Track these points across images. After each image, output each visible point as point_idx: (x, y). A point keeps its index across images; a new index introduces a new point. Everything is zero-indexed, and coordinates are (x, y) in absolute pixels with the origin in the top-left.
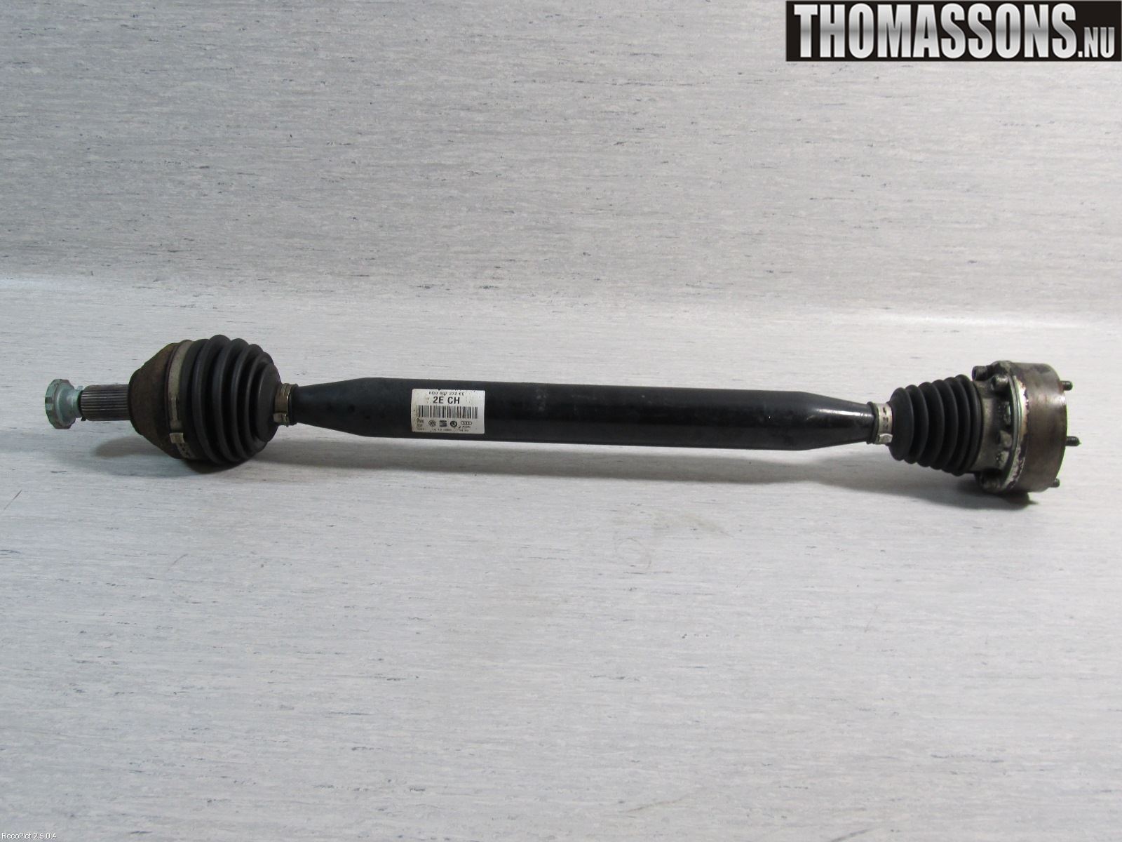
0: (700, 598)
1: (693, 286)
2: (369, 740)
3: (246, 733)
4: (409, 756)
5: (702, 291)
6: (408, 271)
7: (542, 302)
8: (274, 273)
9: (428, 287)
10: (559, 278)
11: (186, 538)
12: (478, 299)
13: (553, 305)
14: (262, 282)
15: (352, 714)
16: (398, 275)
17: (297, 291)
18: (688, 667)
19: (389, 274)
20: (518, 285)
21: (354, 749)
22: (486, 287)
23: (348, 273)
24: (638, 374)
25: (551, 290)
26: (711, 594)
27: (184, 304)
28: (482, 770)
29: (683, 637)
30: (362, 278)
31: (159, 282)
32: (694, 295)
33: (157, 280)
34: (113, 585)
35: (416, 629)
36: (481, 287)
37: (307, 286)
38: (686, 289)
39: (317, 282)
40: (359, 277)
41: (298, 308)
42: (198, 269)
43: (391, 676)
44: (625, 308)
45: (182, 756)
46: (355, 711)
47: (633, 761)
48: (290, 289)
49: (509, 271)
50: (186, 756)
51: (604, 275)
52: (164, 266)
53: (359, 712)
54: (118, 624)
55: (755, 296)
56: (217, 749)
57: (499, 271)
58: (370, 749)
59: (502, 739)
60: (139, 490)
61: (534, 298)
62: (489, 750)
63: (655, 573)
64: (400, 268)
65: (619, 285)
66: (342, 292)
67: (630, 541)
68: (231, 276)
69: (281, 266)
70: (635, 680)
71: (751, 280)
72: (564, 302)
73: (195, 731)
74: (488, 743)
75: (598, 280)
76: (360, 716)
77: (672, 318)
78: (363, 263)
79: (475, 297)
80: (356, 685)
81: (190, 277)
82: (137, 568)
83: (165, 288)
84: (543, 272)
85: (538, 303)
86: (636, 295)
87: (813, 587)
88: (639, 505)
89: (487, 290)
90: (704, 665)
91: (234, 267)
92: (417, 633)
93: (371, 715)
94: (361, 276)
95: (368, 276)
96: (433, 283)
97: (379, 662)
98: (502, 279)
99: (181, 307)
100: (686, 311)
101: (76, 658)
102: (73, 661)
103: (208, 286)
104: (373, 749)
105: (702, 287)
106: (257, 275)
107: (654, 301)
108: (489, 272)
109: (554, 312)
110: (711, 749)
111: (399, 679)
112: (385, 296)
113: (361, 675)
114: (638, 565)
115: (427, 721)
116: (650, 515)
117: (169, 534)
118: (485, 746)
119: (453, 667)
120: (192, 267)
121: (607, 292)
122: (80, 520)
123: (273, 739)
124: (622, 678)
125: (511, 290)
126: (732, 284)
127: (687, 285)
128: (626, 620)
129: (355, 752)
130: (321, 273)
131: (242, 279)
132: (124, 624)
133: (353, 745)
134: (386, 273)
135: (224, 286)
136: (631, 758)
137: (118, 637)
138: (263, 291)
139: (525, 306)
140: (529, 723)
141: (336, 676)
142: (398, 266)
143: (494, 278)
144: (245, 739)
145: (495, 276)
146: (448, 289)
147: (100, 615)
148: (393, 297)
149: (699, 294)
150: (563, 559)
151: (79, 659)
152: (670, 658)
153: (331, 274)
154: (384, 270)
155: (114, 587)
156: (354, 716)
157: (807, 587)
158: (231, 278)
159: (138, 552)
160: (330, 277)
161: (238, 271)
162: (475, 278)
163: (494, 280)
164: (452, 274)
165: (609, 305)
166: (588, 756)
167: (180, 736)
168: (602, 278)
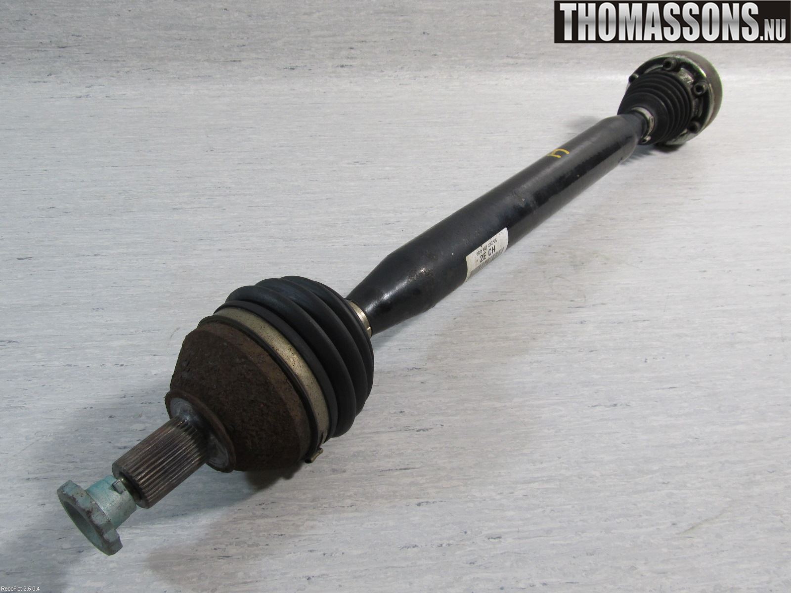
0: (640, 324)
1: (512, 57)
2: (428, 493)
3: (312, 502)
4: (471, 505)
5: (519, 61)
6: (275, 55)
7: (390, 77)
8: (157, 62)
9: (293, 69)
10: (403, 55)
11: (171, 311)
12: (336, 77)
13: (399, 79)
14: (147, 71)
15: (401, 469)
16: (266, 59)
17: (179, 78)
18: (663, 389)
19: (258, 59)
20: (369, 63)
21: (419, 505)
22: (342, 66)
23: (223, 59)
24: (492, 133)
25: (397, 66)
26: (648, 320)
27: (79, 95)
28: (541, 510)
29: (646, 362)
30: (235, 63)
31: (53, 76)
32: (513, 64)
33: (50, 75)
34: (122, 365)
35: (419, 379)
36: (338, 66)
37: (187, 73)
38: (506, 60)
39: (196, 69)
40: (233, 63)
41: (182, 93)
42: (87, 63)
43: (418, 428)
44: (458, 78)
45: (261, 534)
46: (403, 467)
47: (664, 483)
48: (172, 76)
49: (361, 51)
50: (266, 534)
51: (440, 51)
52: (55, 62)
53: (406, 467)
54: (142, 405)
55: (561, 63)
56: (292, 523)
57: (352, 51)
58: (433, 502)
59: (544, 477)
60: (108, 269)
61: (383, 73)
62: (539, 489)
63: (593, 305)
64: (267, 53)
65: (453, 59)
66: (218, 76)
67: (559, 279)
68: (118, 67)
69: (163, 56)
70: (627, 405)
71: (558, 50)
72: (408, 76)
73: (263, 506)
74: (534, 482)
75: (435, 55)
76: (409, 471)
77: (496, 85)
78: (235, 50)
79: (333, 75)
80: (391, 439)
81: (81, 70)
82: (138, 346)
83: (59, 82)
84: (390, 50)
85: (386, 78)
86: (466, 67)
87: (722, 306)
88: (550, 246)
89: (343, 68)
90: (675, 385)
91: (119, 59)
92: (422, 383)
93: (418, 468)
94: (234, 61)
95: (240, 61)
96: (297, 64)
97: (401, 414)
98: (355, 58)
99: (77, 97)
100: (506, 79)
101: (116, 445)
102: (114, 447)
103: (98, 77)
104: (436, 502)
105: (520, 58)
106: (141, 66)
107: (481, 71)
108: (344, 53)
109: (400, 84)
110: (721, 463)
111: (427, 430)
112: (256, 78)
113: (390, 430)
114: (576, 300)
115: (471, 468)
116: (563, 254)
117: (155, 309)
118: (532, 485)
119: (469, 412)
120: (82, 61)
121: (443, 66)
122: (64, 304)
123: (340, 504)
124: (615, 405)
125: (363, 67)
126: (543, 54)
127: (507, 56)
128: (592, 351)
129: (421, 508)
130: (198, 61)
131: (128, 69)
132: (148, 404)
133: (417, 501)
134: (255, 58)
135: (113, 76)
136: (661, 480)
137: (148, 417)
138: (149, 79)
139: (376, 81)
140: (560, 458)
141: (370, 433)
142: (266, 51)
143: (348, 58)
144: (314, 508)
145: (350, 57)
146: (310, 70)
147: (121, 398)
148: (264, 79)
149: (517, 63)
150: (512, 300)
151: (119, 445)
152: (645, 382)
153: (208, 60)
154: (254, 55)
155: (122, 367)
156: (403, 471)
157: (718, 306)
158: (118, 69)
159: (132, 330)
160: (206, 64)
161: (124, 62)
162: (333, 58)
163: (349, 60)
164: (313, 56)
165: (445, 77)
166: (623, 483)
167: (251, 514)
168: (439, 53)
